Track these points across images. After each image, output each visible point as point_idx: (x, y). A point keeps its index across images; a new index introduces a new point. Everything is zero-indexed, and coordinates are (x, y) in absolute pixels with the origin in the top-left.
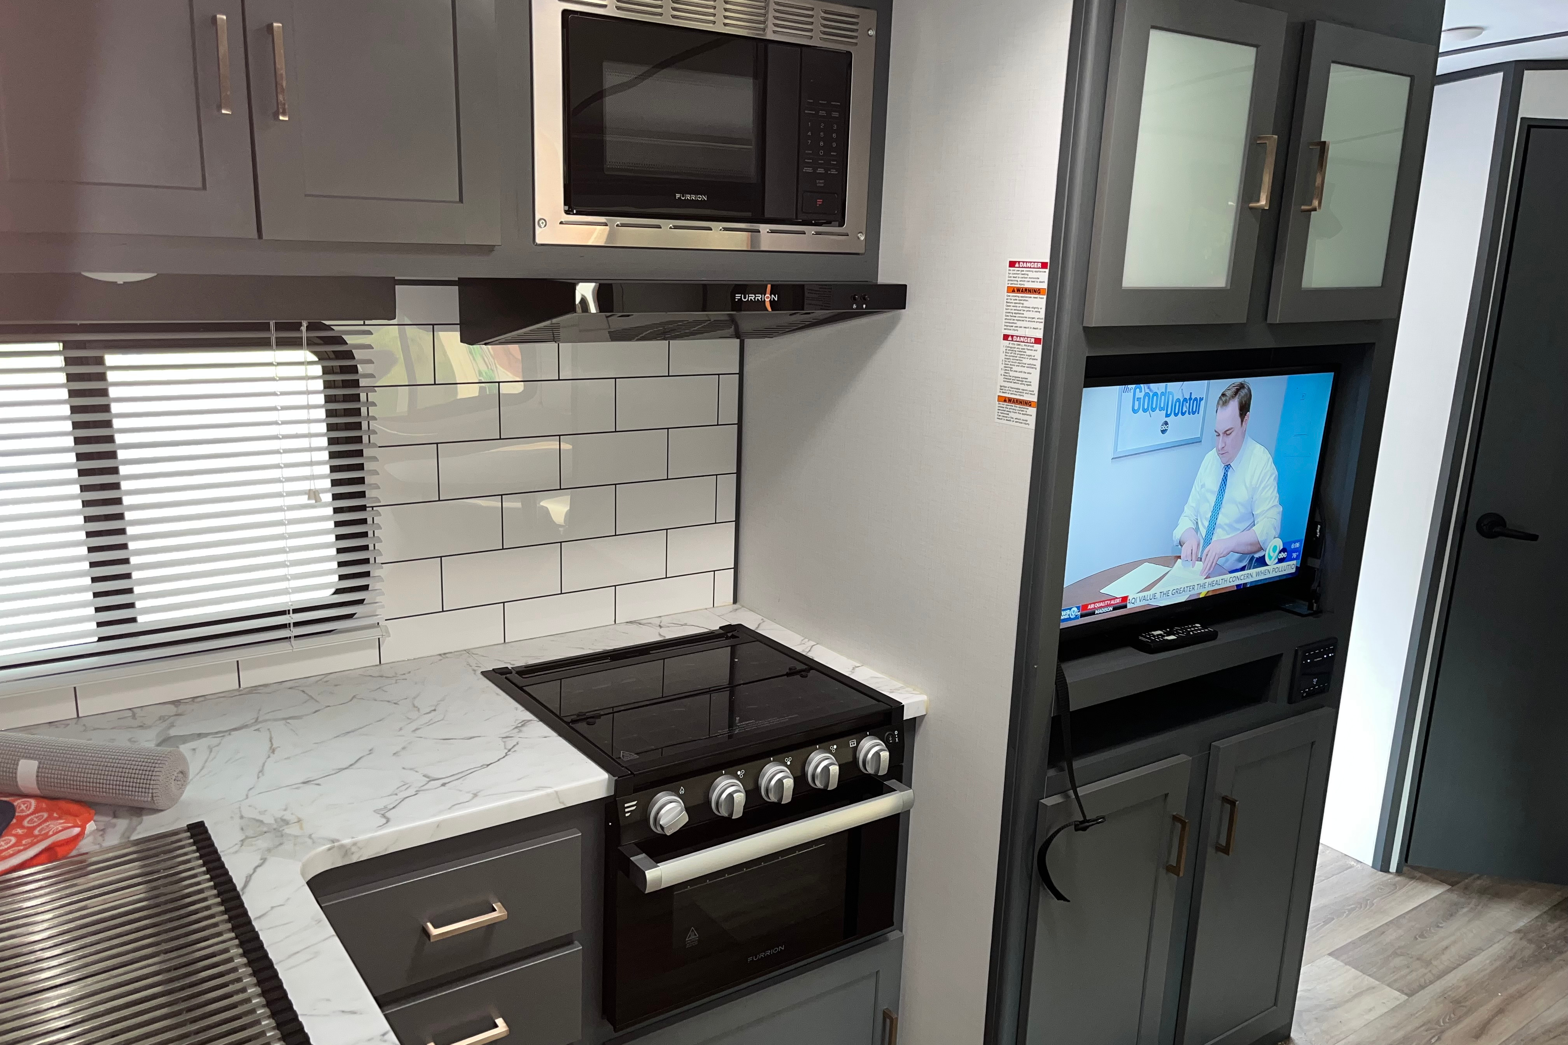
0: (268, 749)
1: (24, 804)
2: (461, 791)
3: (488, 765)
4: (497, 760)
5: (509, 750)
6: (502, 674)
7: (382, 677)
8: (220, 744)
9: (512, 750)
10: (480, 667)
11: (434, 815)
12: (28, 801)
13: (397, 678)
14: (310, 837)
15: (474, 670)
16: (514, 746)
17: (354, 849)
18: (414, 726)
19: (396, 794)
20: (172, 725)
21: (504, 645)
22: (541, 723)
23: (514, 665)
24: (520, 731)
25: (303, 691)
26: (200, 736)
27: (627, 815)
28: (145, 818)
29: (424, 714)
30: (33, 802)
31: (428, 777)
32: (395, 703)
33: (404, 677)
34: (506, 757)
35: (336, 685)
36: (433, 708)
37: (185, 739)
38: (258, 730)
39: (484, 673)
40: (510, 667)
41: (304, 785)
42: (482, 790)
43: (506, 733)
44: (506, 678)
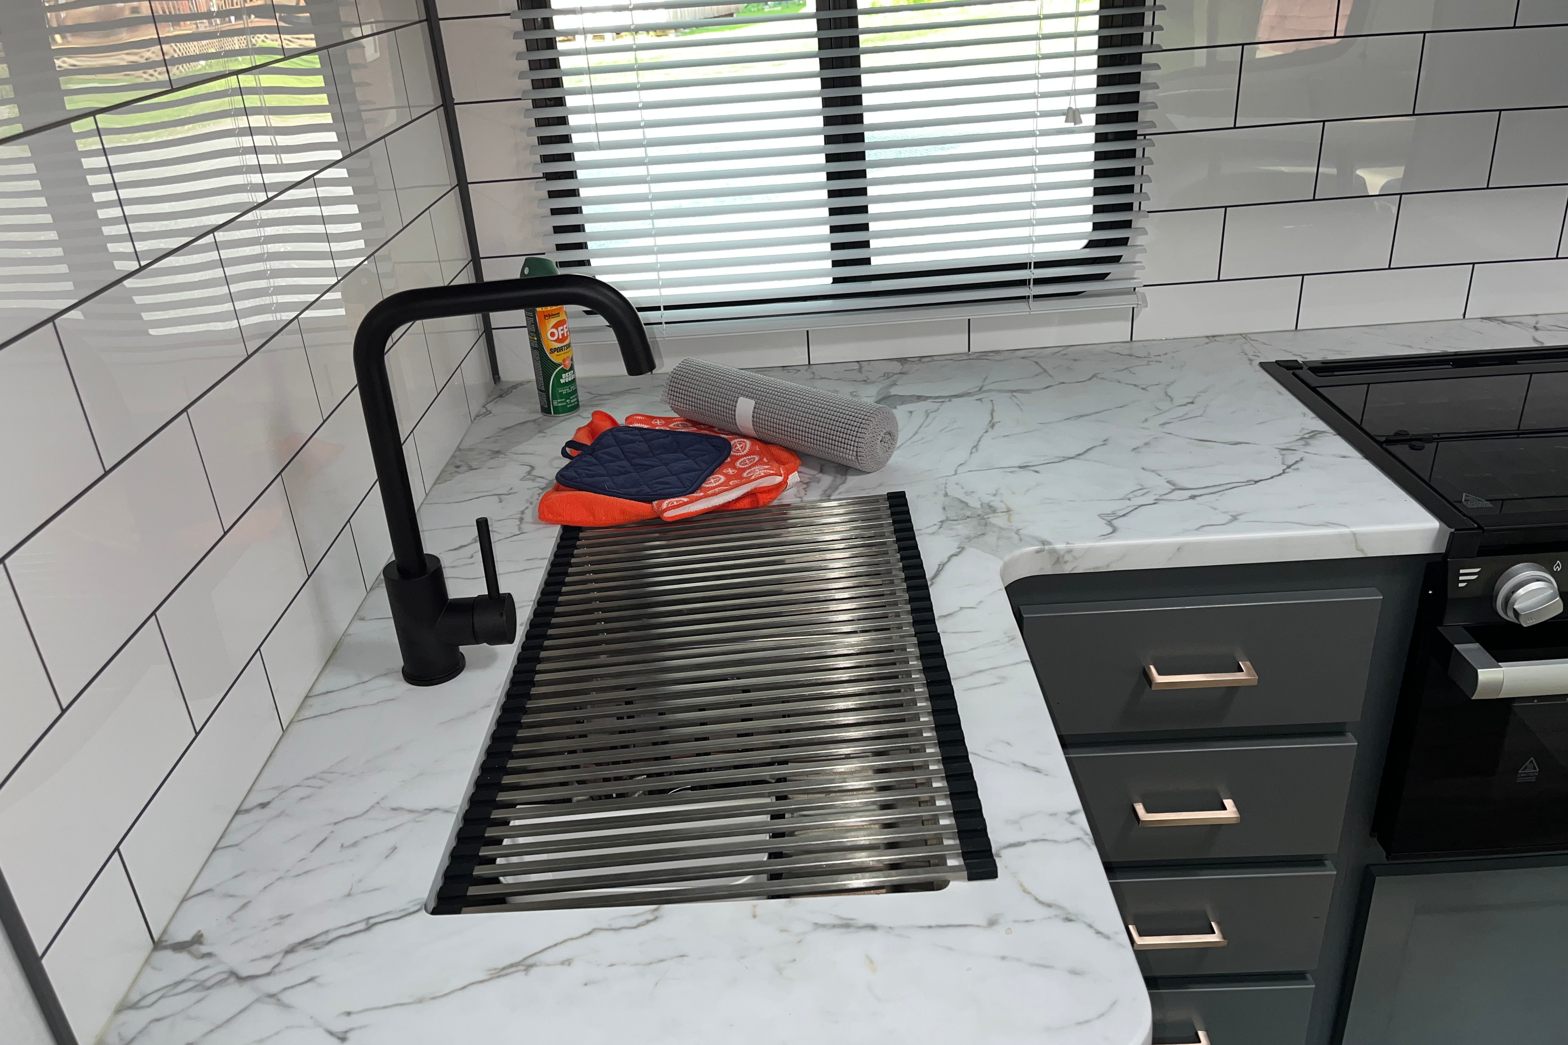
0: (987, 422)
1: (740, 444)
2: (1215, 509)
3: (1256, 482)
4: (1270, 477)
5: (1289, 467)
6: (1288, 368)
7: (1131, 355)
8: (939, 409)
9: (1293, 467)
10: (1258, 356)
11: (1176, 535)
12: (744, 442)
13: (1149, 359)
14: (1017, 532)
15: (1250, 360)
16: (1297, 462)
17: (1068, 557)
18: (1163, 419)
19: (1129, 499)
20: (895, 384)
21: (1295, 333)
22: (1338, 438)
23: (1306, 358)
24: (1307, 444)
25: (1037, 363)
26: (919, 398)
27: (1461, 585)
28: (849, 478)
29: (1179, 406)
30: (748, 443)
31: (1173, 485)
32: (1143, 389)
33: (1158, 358)
34: (1283, 475)
35: (1075, 360)
36: (1190, 400)
37: (904, 400)
38: (980, 400)
39: (1263, 365)
40: (1300, 360)
41: (1020, 469)
42: (1244, 513)
43: (1288, 443)
44: (1293, 374)
